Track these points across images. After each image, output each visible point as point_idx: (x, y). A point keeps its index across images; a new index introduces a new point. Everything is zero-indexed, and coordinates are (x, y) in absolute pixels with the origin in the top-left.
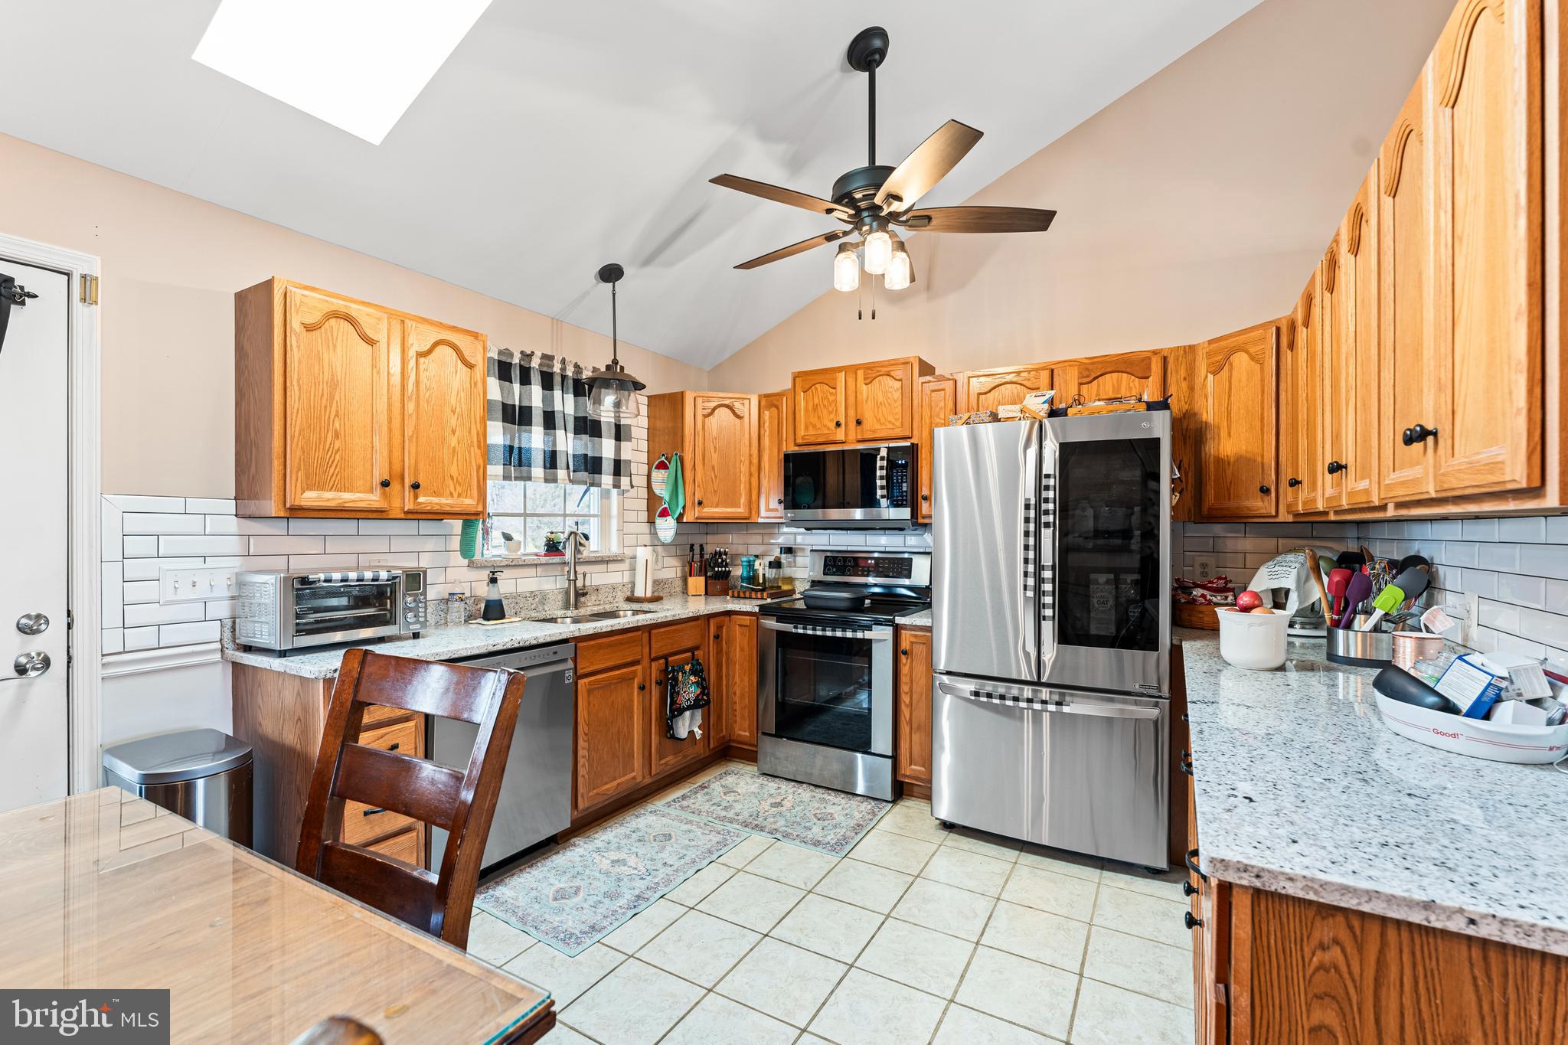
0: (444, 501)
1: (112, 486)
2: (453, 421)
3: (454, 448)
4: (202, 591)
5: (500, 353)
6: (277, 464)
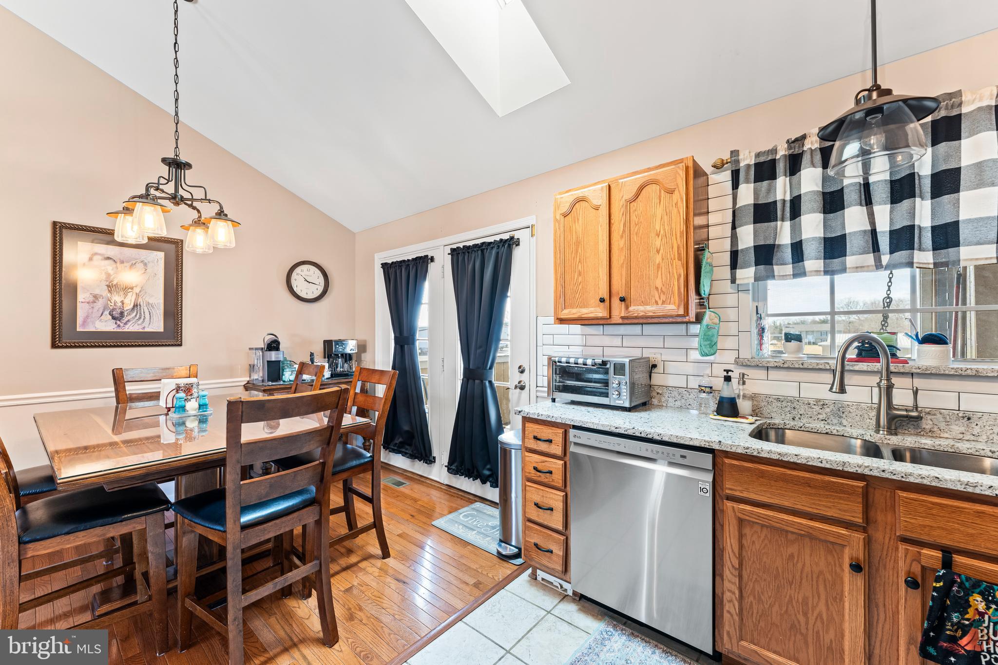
0: (648, 308)
1: (539, 313)
2: (658, 242)
3: (659, 264)
6: (556, 297)
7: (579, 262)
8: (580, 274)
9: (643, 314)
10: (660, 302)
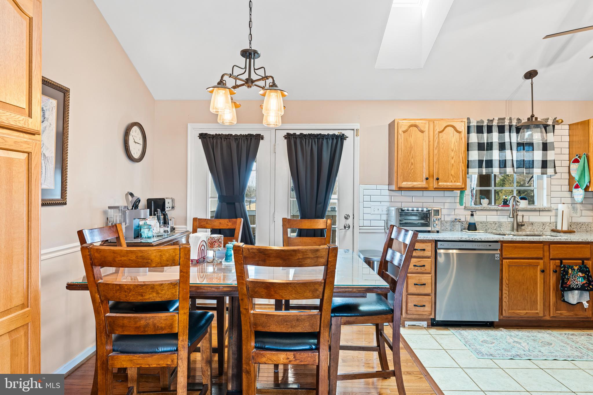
0: (448, 184)
1: (361, 183)
2: (452, 154)
3: (453, 164)
4: (380, 212)
5: (478, 122)
6: (395, 175)
7: (412, 158)
8: (412, 164)
9: (446, 186)
10: (453, 181)
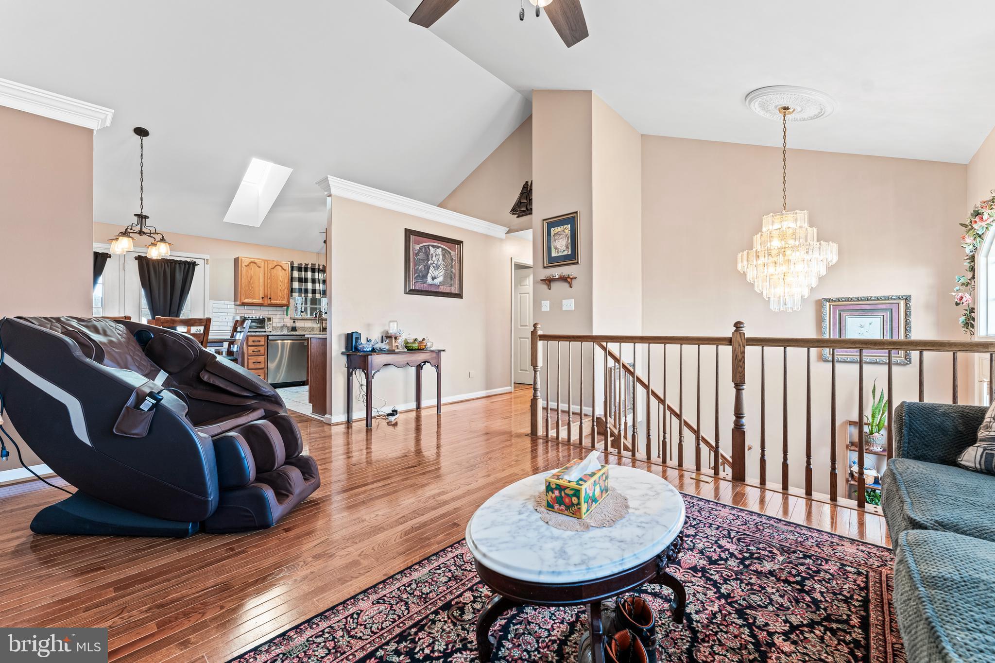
0: (278, 302)
1: (211, 298)
2: (280, 283)
3: (281, 289)
4: (227, 320)
5: (298, 264)
6: (239, 294)
7: (252, 283)
8: (252, 287)
10: (281, 301)
